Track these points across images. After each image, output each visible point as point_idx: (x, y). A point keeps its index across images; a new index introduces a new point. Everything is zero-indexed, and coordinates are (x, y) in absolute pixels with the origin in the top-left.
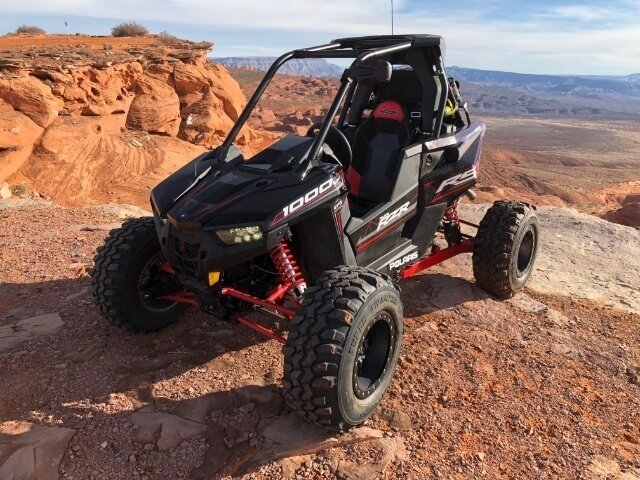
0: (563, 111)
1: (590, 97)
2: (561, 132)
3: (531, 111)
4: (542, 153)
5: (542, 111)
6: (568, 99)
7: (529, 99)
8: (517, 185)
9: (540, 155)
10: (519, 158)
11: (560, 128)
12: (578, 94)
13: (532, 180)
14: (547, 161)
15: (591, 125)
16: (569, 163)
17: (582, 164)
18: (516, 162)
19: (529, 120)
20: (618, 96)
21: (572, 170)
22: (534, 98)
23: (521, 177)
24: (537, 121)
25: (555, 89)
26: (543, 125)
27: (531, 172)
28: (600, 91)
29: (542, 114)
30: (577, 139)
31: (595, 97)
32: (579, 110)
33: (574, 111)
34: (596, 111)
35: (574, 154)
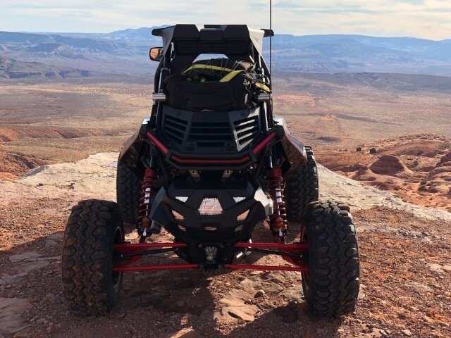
0: (50, 75)
1: (76, 57)
2: (53, 100)
3: (12, 76)
4: (36, 125)
5: (25, 75)
6: (51, 60)
7: (8, 61)
8: (13, 168)
9: (34, 129)
10: (9, 134)
11: (51, 95)
12: (62, 54)
13: (30, 160)
14: (43, 135)
15: (83, 90)
16: (69, 135)
17: (84, 135)
18: (6, 140)
19: (12, 87)
20: (104, 56)
21: (74, 143)
22: (14, 61)
23: (16, 157)
24: (23, 88)
25: (36, 49)
26: (32, 92)
27: (28, 150)
28: (85, 51)
29: (26, 79)
30: (71, 105)
31: (81, 57)
32: (68, 72)
33: (62, 74)
34: (85, 73)
35: (73, 124)
